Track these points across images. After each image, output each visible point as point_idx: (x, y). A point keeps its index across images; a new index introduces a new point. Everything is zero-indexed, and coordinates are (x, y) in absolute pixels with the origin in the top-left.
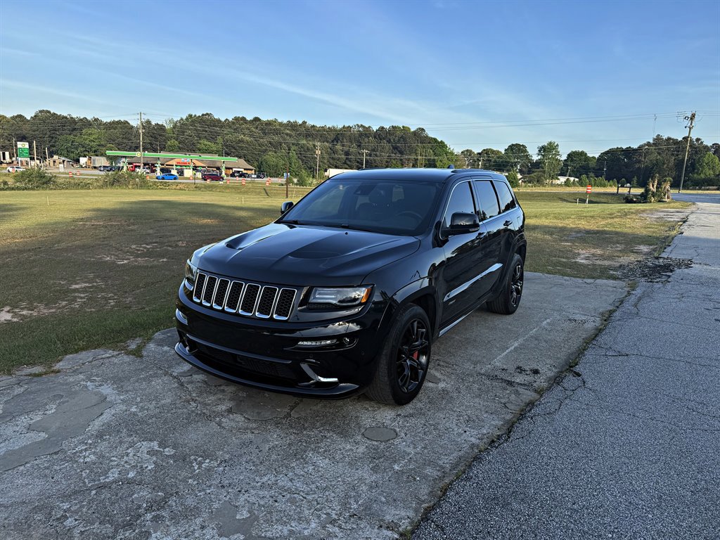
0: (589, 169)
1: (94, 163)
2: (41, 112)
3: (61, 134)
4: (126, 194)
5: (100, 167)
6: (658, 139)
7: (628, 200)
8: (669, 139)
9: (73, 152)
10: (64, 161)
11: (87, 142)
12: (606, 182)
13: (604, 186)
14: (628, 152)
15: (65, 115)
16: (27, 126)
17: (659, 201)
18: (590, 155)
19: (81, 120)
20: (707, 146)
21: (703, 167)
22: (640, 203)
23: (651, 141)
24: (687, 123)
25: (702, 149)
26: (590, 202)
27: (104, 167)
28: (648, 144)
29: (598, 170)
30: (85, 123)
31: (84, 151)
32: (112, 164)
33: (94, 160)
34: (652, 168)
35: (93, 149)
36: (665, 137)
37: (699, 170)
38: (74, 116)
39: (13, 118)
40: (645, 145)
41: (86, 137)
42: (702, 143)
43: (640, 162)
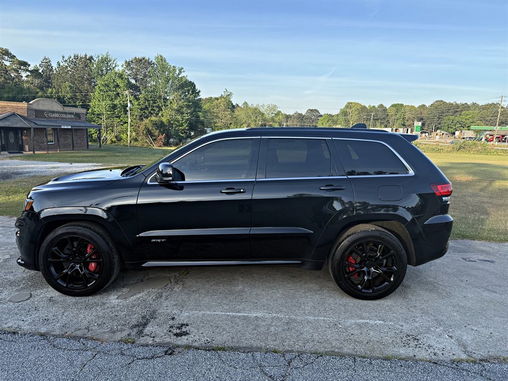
1: (463, 135)
2: (437, 101)
3: (446, 116)
4: (466, 157)
5: (467, 138)
9: (451, 128)
10: (443, 134)
11: (464, 120)
15: (452, 102)
16: (426, 112)
19: (463, 105)
27: (470, 138)
30: (466, 107)
31: (460, 127)
32: (477, 136)
33: (464, 133)
35: (467, 125)
38: (458, 103)
39: (420, 107)
41: (463, 117)
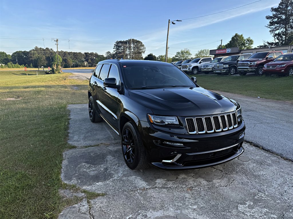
0: (9, 60)
6: (36, 48)
7: (47, 73)
8: (41, 48)
12: (20, 66)
13: (19, 67)
14: (25, 53)
17: (59, 73)
18: (8, 54)
20: (55, 52)
21: (56, 60)
22: (52, 74)
23: (34, 49)
24: (55, 43)
25: (54, 53)
26: (29, 75)
28: (33, 50)
29: (13, 60)
34: (37, 60)
36: (39, 47)
37: (55, 61)
40: (32, 50)
42: (53, 50)
43: (31, 57)
